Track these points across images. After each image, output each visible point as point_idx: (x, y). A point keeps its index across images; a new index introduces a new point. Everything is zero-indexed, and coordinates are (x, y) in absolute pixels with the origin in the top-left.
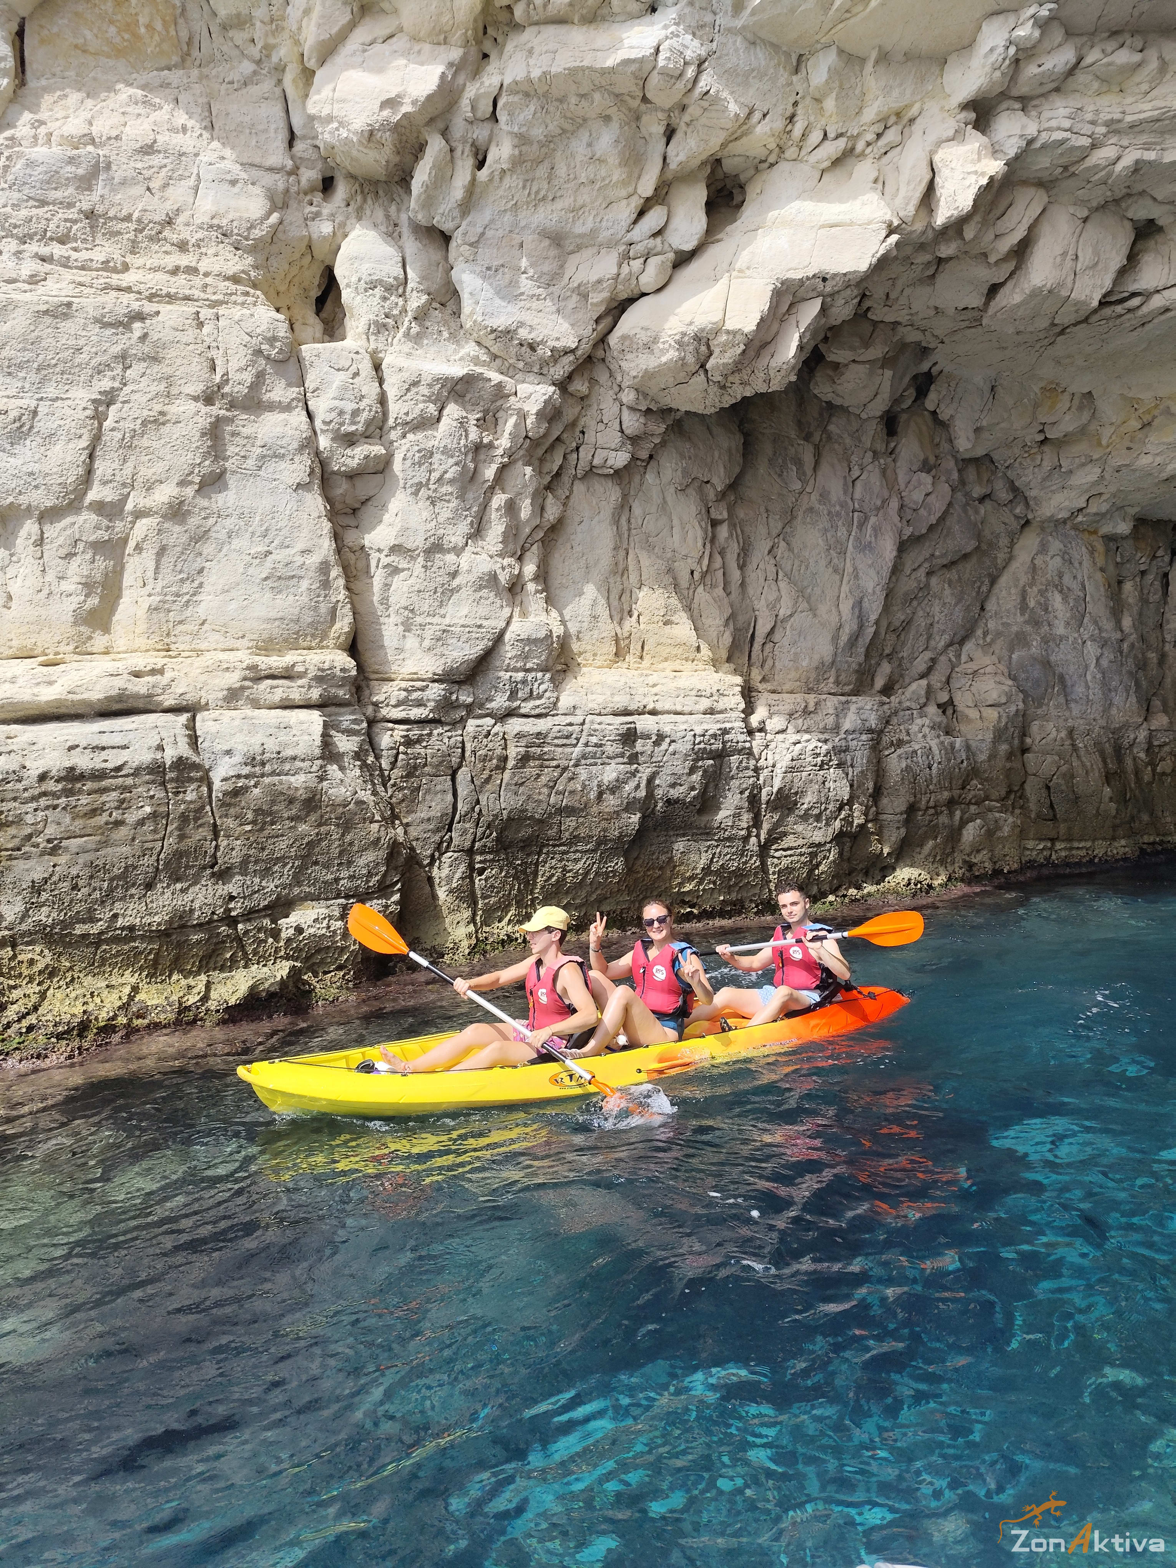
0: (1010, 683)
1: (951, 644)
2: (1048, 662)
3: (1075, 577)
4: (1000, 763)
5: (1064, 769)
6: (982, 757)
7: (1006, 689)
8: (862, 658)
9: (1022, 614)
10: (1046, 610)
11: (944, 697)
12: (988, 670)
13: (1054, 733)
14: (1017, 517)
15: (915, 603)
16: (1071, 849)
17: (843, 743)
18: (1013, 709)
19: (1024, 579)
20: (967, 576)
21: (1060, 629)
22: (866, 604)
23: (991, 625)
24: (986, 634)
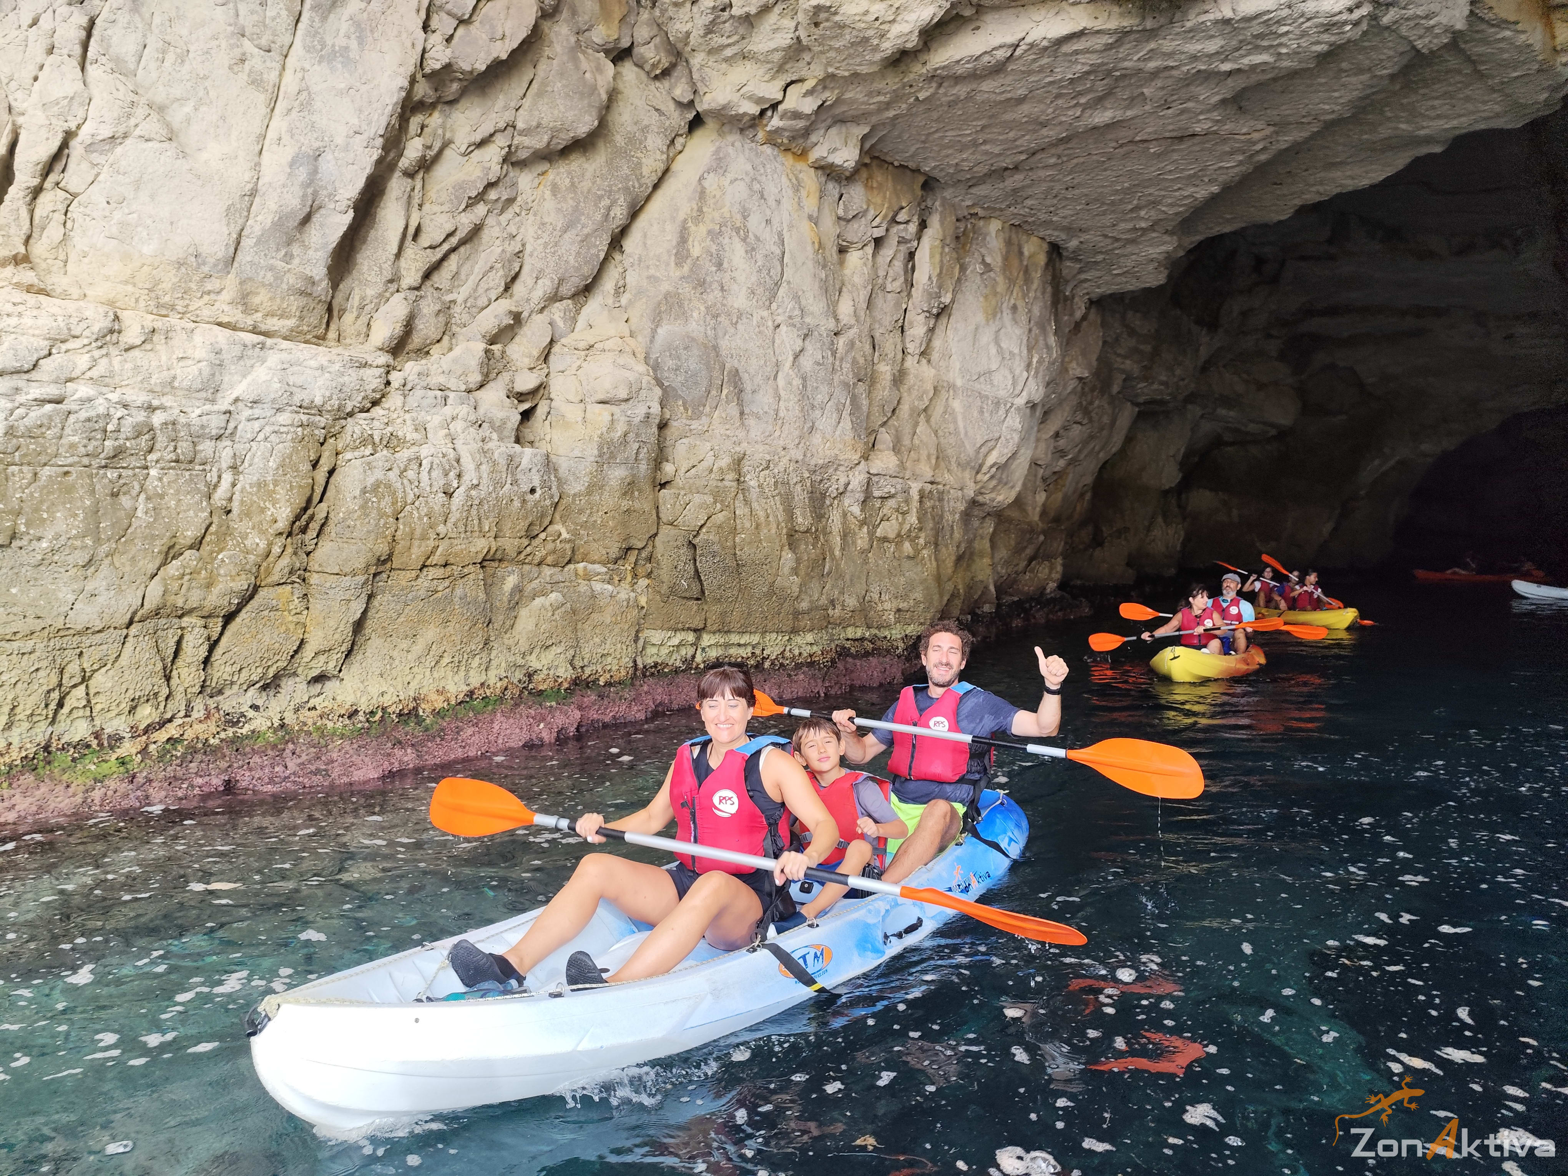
0: (642, 368)
1: (555, 298)
2: (715, 348)
3: (768, 222)
4: (609, 499)
5: (720, 518)
6: (575, 487)
7: (631, 376)
8: (319, 270)
9: (679, 264)
10: (719, 265)
11: (526, 382)
12: (608, 345)
13: (710, 459)
14: (679, 104)
15: (481, 209)
16: (727, 645)
17: (215, 423)
18: (640, 411)
19: (686, 208)
20: (586, 185)
21: (739, 300)
22: (328, 165)
23: (632, 278)
24: (620, 290)
